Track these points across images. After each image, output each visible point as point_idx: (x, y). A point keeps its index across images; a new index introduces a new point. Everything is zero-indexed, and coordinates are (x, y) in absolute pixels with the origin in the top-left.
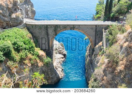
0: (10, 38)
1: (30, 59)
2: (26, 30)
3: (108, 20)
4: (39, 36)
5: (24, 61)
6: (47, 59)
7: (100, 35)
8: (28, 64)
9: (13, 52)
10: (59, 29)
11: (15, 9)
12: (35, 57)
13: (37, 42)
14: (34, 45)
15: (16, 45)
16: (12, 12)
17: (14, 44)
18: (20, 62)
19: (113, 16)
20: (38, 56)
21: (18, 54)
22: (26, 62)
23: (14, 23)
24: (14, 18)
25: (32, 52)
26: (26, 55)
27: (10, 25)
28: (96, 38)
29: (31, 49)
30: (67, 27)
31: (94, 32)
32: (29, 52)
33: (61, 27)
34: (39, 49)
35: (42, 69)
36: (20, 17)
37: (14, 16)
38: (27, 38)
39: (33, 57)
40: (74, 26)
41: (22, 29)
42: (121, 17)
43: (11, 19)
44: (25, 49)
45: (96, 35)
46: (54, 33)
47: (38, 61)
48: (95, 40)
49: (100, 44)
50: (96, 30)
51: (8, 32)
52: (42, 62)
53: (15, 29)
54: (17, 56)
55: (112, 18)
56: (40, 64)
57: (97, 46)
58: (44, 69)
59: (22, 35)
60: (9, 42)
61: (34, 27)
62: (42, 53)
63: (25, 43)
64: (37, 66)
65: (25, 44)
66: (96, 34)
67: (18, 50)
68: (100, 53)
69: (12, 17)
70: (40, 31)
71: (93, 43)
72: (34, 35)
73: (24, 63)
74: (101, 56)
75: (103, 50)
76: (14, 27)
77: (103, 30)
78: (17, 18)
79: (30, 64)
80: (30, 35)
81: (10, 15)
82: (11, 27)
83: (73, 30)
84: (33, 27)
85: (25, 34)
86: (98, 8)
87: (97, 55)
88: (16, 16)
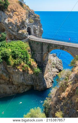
1: (23, 67)
2: (28, 44)
6: (37, 69)
9: (11, 57)
10: (51, 47)
15: (14, 53)
16: (20, 29)
18: (13, 66)
23: (20, 37)
24: (20, 34)
26: (19, 63)
30: (58, 47)
33: (53, 45)
34: (33, 60)
35: (31, 76)
36: (25, 33)
37: (20, 32)
40: (64, 47)
41: (25, 42)
43: (18, 34)
47: (30, 69)
52: (33, 71)
54: (12, 61)
58: (33, 76)
61: (33, 42)
63: (22, 54)
64: (28, 73)
69: (19, 32)
70: (37, 46)
73: (17, 68)
78: (22, 34)
80: (29, 48)
83: (63, 50)
88: (22, 32)
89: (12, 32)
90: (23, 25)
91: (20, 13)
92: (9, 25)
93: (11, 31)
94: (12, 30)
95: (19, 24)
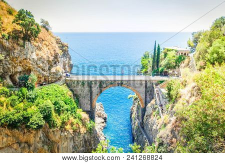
0: (50, 96)
1: (72, 124)
2: (66, 87)
3: (157, 75)
4: (80, 95)
5: (66, 127)
6: (90, 123)
7: (151, 92)
8: (70, 131)
9: (54, 114)
10: (104, 86)
11: (55, 63)
12: (78, 121)
13: (79, 101)
14: (75, 105)
15: (58, 105)
16: (52, 66)
17: (55, 104)
18: (61, 127)
19: (162, 70)
20: (81, 119)
21: (59, 117)
22: (68, 127)
23: (53, 78)
24: (54, 73)
25: (74, 115)
26: (68, 119)
27: (49, 81)
28: (146, 96)
29: (73, 111)
30: (114, 83)
31: (144, 89)
32: (71, 114)
33: (107, 83)
34: (81, 110)
35: (84, 137)
36: (60, 71)
37: (53, 70)
38: (68, 97)
39: (75, 121)
40: (122, 82)
41: (61, 85)
42: (170, 72)
43: (50, 73)
44: (67, 110)
45: (146, 92)
46: (99, 90)
47: (81, 126)
48: (146, 98)
49: (153, 102)
50: (146, 86)
51: (47, 89)
52: (85, 127)
53: (54, 86)
54: (57, 120)
55: (161, 73)
56: (83, 130)
57: (149, 105)
58: (86, 136)
59: (62, 93)
60: (49, 101)
62: (85, 116)
63: (65, 103)
64: (79, 133)
65: (67, 104)
66: (146, 90)
67: (58, 112)
68: (154, 113)
70: (83, 88)
71: (144, 101)
72: (75, 93)
73: (65, 130)
74: (155, 116)
75: (157, 109)
76: (52, 83)
77: (154, 85)
78: (57, 72)
79: (72, 131)
80: (70, 93)
81: (49, 69)
82: (49, 83)
83: (121, 86)
84: (74, 83)
85: (65, 92)
86: (144, 62)
87: (150, 116)
88: (56, 70)
89: (43, 72)
90: (56, 60)
91: (51, 43)
92: (38, 62)
93: (41, 71)
94: (43, 70)
95: (51, 58)
